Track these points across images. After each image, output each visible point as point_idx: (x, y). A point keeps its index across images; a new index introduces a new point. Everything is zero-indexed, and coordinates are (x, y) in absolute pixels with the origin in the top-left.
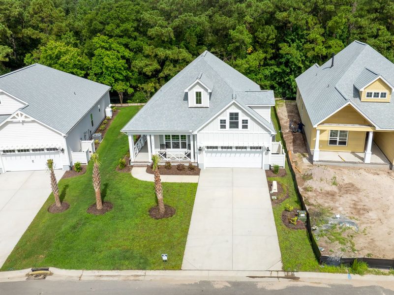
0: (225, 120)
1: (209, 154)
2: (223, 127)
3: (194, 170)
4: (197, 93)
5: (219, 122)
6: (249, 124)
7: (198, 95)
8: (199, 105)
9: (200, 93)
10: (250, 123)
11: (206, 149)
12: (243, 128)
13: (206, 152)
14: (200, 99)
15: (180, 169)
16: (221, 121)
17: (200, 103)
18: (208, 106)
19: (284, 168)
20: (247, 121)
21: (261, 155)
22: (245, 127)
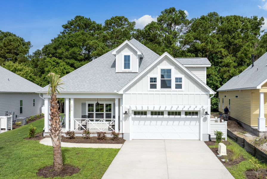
0: (155, 79)
1: (137, 122)
2: (153, 86)
3: (117, 139)
4: (125, 56)
5: (149, 80)
6: (183, 83)
7: (127, 59)
8: (127, 70)
9: (129, 56)
10: (185, 82)
11: (133, 116)
12: (176, 88)
13: (133, 119)
14: (129, 64)
15: (101, 138)
16: (151, 79)
17: (129, 68)
18: (138, 72)
19: (226, 140)
20: (181, 79)
21: (198, 124)
22: (179, 86)
